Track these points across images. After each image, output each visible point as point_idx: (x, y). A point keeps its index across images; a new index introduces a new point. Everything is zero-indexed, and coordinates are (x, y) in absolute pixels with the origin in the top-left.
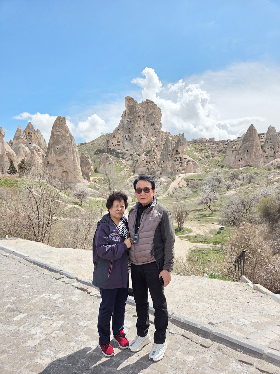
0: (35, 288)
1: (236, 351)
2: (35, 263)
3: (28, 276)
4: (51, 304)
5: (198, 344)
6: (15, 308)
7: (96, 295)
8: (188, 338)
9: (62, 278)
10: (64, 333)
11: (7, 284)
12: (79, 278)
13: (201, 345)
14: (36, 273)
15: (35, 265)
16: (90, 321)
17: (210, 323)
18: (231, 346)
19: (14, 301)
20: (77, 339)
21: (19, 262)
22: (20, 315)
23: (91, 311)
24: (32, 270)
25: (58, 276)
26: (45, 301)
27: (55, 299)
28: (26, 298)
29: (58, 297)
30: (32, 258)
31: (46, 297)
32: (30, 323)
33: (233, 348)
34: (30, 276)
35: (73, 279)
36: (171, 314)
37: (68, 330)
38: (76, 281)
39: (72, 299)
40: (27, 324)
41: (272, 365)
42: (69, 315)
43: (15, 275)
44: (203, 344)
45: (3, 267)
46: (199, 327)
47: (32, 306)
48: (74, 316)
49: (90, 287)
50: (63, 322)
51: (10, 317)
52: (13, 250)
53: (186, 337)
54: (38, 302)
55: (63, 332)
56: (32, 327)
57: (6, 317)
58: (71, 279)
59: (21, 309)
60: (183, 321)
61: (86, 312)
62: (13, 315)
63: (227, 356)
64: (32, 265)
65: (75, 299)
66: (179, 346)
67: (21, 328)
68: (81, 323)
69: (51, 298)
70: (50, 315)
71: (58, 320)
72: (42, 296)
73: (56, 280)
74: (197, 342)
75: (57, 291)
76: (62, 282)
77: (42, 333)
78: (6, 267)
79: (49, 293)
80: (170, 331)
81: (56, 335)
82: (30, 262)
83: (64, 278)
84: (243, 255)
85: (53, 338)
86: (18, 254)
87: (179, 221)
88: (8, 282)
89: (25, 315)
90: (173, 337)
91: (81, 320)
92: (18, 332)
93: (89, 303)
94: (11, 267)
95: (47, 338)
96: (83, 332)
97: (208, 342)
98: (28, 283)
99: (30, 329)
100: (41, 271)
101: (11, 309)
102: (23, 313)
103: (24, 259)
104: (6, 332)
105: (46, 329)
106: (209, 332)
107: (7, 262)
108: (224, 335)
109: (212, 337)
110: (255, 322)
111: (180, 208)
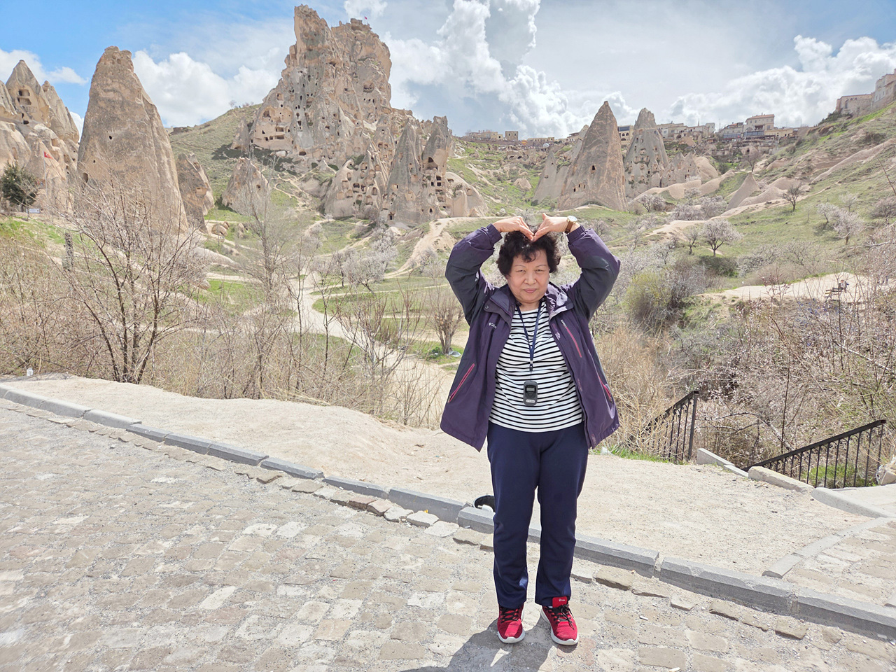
0: (215, 510)
1: (877, 641)
2: (170, 441)
4: (288, 552)
5: (768, 633)
6: (188, 573)
7: (404, 520)
8: (733, 619)
9: (279, 477)
10: (385, 636)
11: (116, 503)
12: (326, 476)
13: (778, 633)
14: (192, 468)
15: (172, 447)
16: (436, 594)
17: (767, 574)
18: (856, 629)
19: (168, 551)
20: (433, 647)
21: (116, 440)
22: (216, 592)
23: (419, 564)
24: (172, 460)
25: (261, 472)
26: (267, 546)
27: (292, 536)
30: (150, 425)
31: (262, 534)
32: (264, 616)
33: (864, 634)
34: (175, 478)
35: (313, 479)
36: (654, 557)
37: (389, 624)
38: (324, 484)
39: (341, 533)
42: (364, 580)
43: (128, 477)
44: (783, 630)
45: (76, 456)
46: (750, 586)
47: (237, 564)
48: (380, 582)
49: (372, 497)
50: (359, 603)
51: (186, 601)
52: (83, 408)
53: (727, 617)
55: (379, 633)
56: (275, 625)
57: (172, 603)
58: (305, 480)
59: (206, 573)
60: (697, 575)
61: (406, 567)
62: (194, 595)
64: (161, 446)
65: (350, 532)
66: (726, 640)
68: (414, 601)
69: (279, 537)
70: (307, 585)
71: (338, 598)
73: (262, 485)
74: (765, 627)
75: (285, 515)
76: (285, 490)
77: (318, 642)
78: (86, 456)
79: (265, 522)
80: (674, 603)
81: (363, 642)
82: (152, 438)
83: (285, 478)
84: (692, 401)
85: (360, 652)
86: (104, 417)
87: (443, 332)
88: (115, 497)
89: (229, 591)
90: (690, 617)
91: (405, 590)
92: (241, 646)
93: (399, 541)
94: (99, 455)
95: (341, 653)
96: (436, 626)
97: (789, 623)
98: (183, 498)
99: (274, 633)
100: (203, 463)
101: (175, 575)
102: (222, 587)
103: (129, 431)
104: (200, 649)
105: (324, 629)
106: (784, 599)
107: (80, 442)
108: (831, 604)
109: (794, 610)
110: (859, 561)
111: (445, 300)
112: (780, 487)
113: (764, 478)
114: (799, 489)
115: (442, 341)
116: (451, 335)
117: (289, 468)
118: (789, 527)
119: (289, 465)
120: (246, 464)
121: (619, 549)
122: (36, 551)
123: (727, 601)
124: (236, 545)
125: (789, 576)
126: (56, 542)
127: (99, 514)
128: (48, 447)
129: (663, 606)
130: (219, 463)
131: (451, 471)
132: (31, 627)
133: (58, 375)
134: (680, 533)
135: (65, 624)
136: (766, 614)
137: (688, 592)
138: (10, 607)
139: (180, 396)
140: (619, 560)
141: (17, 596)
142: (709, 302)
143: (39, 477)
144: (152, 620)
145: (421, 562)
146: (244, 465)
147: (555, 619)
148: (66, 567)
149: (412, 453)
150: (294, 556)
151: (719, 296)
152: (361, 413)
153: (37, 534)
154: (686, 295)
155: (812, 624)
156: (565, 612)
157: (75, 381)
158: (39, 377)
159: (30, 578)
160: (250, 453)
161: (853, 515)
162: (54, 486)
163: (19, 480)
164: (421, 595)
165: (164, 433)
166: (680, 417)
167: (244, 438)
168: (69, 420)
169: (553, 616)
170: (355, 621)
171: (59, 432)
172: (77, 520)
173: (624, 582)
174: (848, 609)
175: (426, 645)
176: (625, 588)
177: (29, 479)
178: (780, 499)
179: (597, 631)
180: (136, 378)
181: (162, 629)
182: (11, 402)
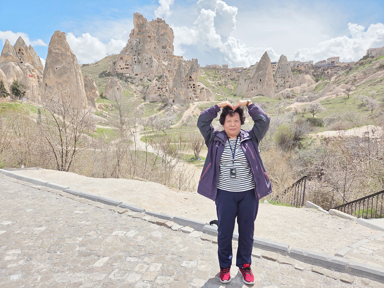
2: (81, 196)
3: (81, 212)
4: (131, 243)
5: (337, 280)
6: (89, 251)
7: (179, 230)
8: (322, 274)
9: (127, 211)
10: (172, 279)
11: (59, 221)
12: (146, 211)
13: (341, 280)
14: (90, 207)
15: (82, 198)
16: (193, 261)
17: (337, 255)
18: (376, 279)
20: (192, 284)
22: (101, 259)
23: (186, 249)
25: (119, 209)
26: (122, 240)
27: (132, 236)
28: (95, 237)
29: (134, 234)
30: (73, 189)
31: (120, 235)
32: (120, 270)
34: (83, 211)
35: (141, 212)
36: (287, 247)
37: (173, 274)
39: (153, 235)
40: (116, 271)
42: (163, 255)
43: (64, 211)
44: (343, 279)
45: (42, 202)
46: (329, 260)
47: (109, 248)
48: (169, 256)
49: (166, 220)
52: (45, 182)
53: (319, 273)
54: (113, 241)
55: (169, 278)
56: (125, 273)
57: (82, 264)
58: (138, 213)
59: (96, 251)
60: (306, 255)
61: (181, 250)
62: (91, 260)
64: (77, 198)
66: (319, 283)
67: (112, 277)
68: (184, 264)
70: (139, 257)
72: (114, 235)
73: (119, 215)
74: (336, 278)
75: (129, 228)
76: (129, 217)
77: (143, 281)
78: (46, 202)
79: (121, 230)
80: (296, 267)
81: (162, 281)
82: (74, 194)
83: (129, 212)
84: (304, 181)
85: (161, 285)
86: (54, 186)
87: (196, 150)
88: (58, 219)
89: (106, 259)
90: (303, 273)
91: (180, 260)
92: (111, 282)
93: (177, 239)
94: (52, 201)
95: (153, 286)
96: (193, 275)
97: (346, 276)
98: (87, 220)
99: (125, 277)
100: (95, 205)
101: (84, 252)
102: (103, 257)
103: (64, 191)
104: (94, 283)
105: (146, 275)
106: (344, 266)
107: (44, 196)
108: (365, 268)
109: (348, 271)
110: (377, 250)
111: (196, 137)
112: (343, 218)
113: (335, 214)
114: (351, 219)
115: (195, 154)
116: (199, 152)
117: (131, 207)
118: (346, 235)
119: (131, 206)
120: (113, 205)
121: (272, 243)
122: (26, 241)
123: (319, 267)
124: (109, 240)
125: (346, 256)
126: (34, 238)
127: (52, 226)
128: (30, 198)
129: (291, 268)
130: (102, 205)
131: (200, 210)
132: (24, 273)
133: (35, 168)
134: (299, 237)
135: (38, 272)
136: (336, 272)
137: (302, 262)
138: (15, 264)
139: (85, 177)
140: (272, 248)
141: (18, 260)
142: (311, 138)
143: (27, 211)
144: (74, 271)
145: (187, 248)
146: (112, 206)
147: (244, 273)
148: (38, 248)
149: (183, 202)
150: (133, 244)
151: (316, 135)
152: (161, 185)
153: (26, 234)
154: (301, 135)
155: (356, 277)
156: (249, 270)
157: (42, 170)
158: (27, 169)
159: (24, 252)
160: (115, 201)
161: (375, 230)
162: (33, 214)
163: (19, 212)
164: (187, 262)
165: (79, 192)
166: (298, 187)
167: (112, 195)
168: (39, 187)
169: (243, 271)
170: (159, 272)
171: (35, 192)
172: (43, 229)
173: (274, 258)
174: (373, 270)
175: (189, 283)
176: (275, 260)
177: (23, 211)
178: (343, 223)
179: (263, 279)
180: (67, 169)
181: (78, 275)
182: (15, 179)
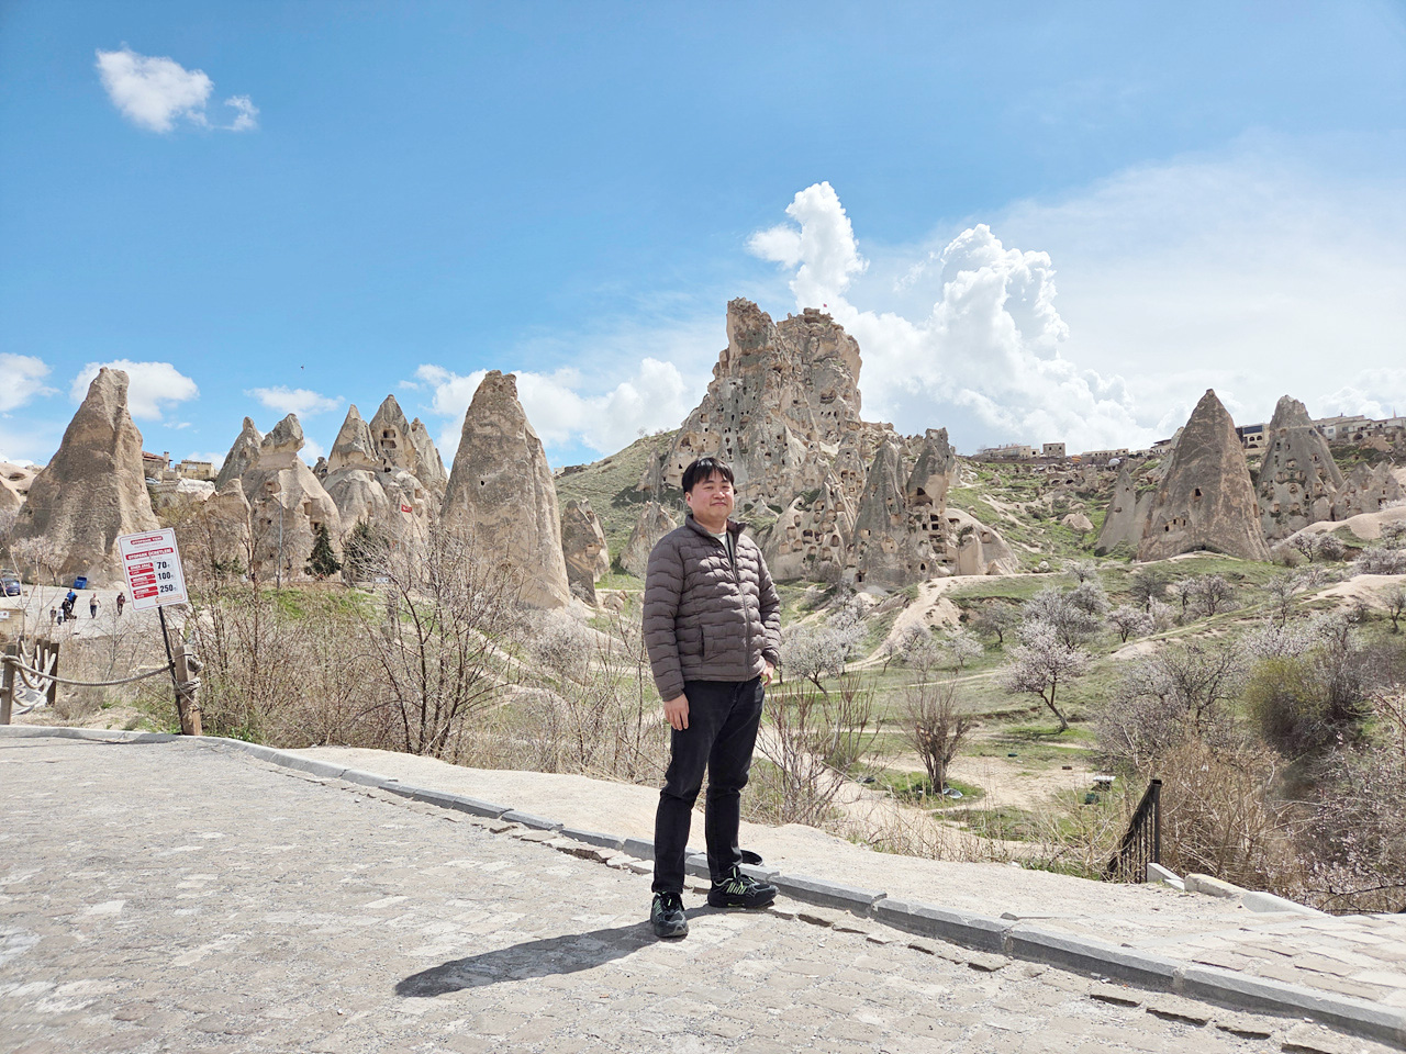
0: (428, 848)
1: (1086, 978)
3: (400, 825)
4: (480, 880)
5: (960, 965)
6: (369, 886)
7: (626, 867)
9: (513, 828)
11: (334, 838)
12: (566, 828)
13: (972, 966)
15: (418, 802)
17: (1005, 916)
19: (361, 871)
21: (365, 796)
22: (387, 899)
24: (412, 812)
25: (498, 824)
26: (461, 875)
27: (493, 870)
28: (401, 866)
29: (501, 868)
31: (462, 866)
32: (419, 915)
33: (1076, 973)
35: (549, 830)
36: (877, 896)
38: (559, 835)
40: (410, 916)
41: (1203, 1004)
42: (541, 902)
44: (975, 962)
46: (965, 922)
47: (421, 883)
48: (556, 905)
50: (522, 915)
51: (356, 902)
53: (923, 950)
54: (439, 875)
56: (427, 921)
57: (341, 903)
58: (541, 831)
59: (386, 886)
60: (912, 912)
62: (365, 899)
63: (1054, 989)
65: (557, 872)
67: (392, 923)
69: (478, 870)
71: (505, 911)
72: (450, 865)
73: (492, 834)
74: (958, 960)
75: (497, 856)
76: (514, 838)
78: (327, 807)
80: (872, 938)
82: (401, 794)
83: (520, 829)
86: (361, 776)
87: (931, 755)
88: (336, 835)
89: (400, 899)
90: (879, 949)
92: (385, 930)
94: (340, 807)
97: (993, 959)
100: (443, 815)
101: (356, 886)
103: (382, 788)
108: (1048, 937)
114: (1228, 895)
119: (528, 817)
120: (485, 816)
123: (936, 940)
129: (856, 940)
130: (460, 815)
135: (237, 908)
136: (975, 951)
143: (271, 819)
144: (316, 910)
148: (259, 875)
154: (1361, 697)
155: (1021, 961)
165: (417, 790)
168: (325, 779)
173: (830, 920)
174: (1064, 942)
176: (827, 925)
